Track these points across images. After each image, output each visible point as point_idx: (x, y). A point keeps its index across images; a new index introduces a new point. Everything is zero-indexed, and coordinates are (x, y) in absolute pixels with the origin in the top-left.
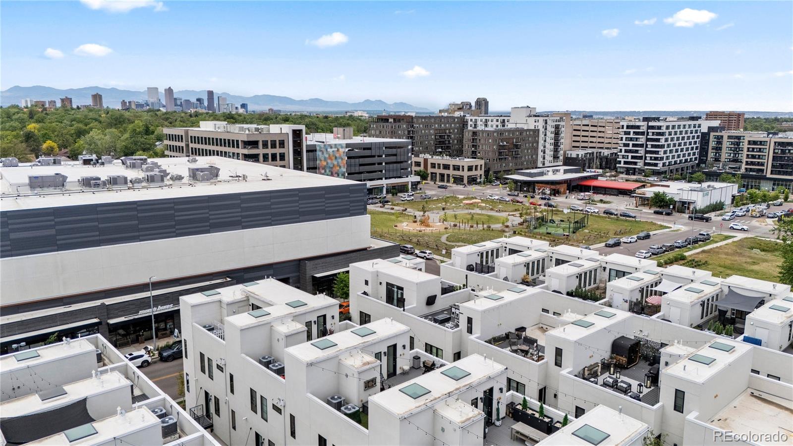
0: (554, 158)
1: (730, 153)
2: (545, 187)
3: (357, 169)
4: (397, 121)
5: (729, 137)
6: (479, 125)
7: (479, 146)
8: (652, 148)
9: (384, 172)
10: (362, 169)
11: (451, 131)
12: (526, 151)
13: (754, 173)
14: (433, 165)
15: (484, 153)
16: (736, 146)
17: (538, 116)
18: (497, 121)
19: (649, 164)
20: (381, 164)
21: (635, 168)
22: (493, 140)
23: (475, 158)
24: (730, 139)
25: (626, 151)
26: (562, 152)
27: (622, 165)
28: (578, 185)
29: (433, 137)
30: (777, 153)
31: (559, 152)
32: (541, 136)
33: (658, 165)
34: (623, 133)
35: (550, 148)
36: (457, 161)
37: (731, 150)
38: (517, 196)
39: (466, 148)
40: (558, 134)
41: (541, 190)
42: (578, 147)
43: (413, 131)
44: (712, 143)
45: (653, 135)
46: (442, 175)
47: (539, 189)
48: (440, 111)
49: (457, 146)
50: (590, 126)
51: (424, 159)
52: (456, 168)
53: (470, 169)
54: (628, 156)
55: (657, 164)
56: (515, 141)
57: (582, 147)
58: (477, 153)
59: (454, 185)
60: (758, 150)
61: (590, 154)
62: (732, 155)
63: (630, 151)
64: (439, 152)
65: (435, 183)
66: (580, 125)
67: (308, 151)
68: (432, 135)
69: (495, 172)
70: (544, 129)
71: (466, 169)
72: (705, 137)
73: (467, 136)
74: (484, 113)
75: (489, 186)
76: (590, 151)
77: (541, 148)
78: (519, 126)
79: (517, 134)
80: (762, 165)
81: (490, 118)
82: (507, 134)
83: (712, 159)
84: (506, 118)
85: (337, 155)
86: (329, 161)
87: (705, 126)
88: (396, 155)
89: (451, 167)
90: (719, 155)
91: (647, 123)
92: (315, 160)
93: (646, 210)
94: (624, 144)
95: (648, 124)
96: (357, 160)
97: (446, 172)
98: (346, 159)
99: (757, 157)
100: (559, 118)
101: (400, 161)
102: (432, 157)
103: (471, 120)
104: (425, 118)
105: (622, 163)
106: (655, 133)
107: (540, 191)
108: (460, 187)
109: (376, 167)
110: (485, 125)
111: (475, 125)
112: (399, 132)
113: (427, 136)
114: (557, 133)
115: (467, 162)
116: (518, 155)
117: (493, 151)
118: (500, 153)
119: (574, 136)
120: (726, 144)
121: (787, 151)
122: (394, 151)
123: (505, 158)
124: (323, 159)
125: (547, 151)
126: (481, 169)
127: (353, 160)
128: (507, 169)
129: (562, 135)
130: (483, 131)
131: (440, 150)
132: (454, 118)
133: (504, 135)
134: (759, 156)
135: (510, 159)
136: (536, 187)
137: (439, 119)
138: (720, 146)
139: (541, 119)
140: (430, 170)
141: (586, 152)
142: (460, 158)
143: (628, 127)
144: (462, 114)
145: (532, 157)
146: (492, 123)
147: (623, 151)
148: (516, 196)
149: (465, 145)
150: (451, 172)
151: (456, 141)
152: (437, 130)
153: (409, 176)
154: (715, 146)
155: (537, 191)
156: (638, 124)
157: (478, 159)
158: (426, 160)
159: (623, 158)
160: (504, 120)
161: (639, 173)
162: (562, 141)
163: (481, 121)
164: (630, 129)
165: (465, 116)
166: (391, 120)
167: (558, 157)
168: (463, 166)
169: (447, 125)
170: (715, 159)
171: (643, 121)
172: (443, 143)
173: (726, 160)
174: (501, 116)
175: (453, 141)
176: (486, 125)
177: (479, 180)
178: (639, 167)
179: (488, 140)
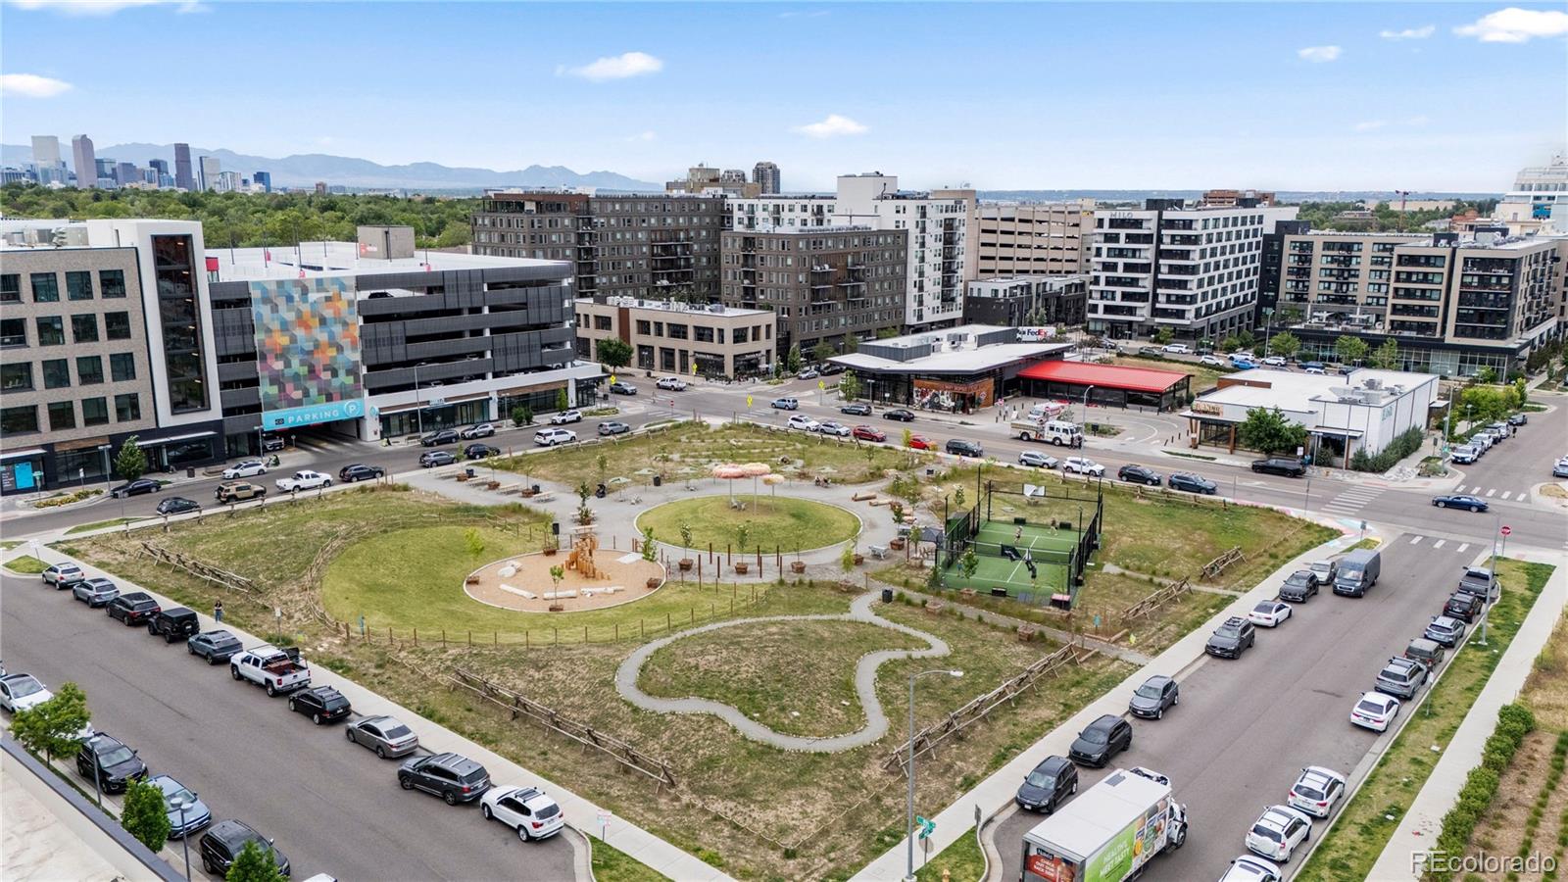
0: (943, 300)
1: (1330, 283)
2: (937, 389)
3: (400, 352)
4: (544, 207)
5: (1328, 246)
6: (760, 220)
7: (761, 275)
8: (1170, 273)
9: (488, 355)
10: (417, 350)
11: (692, 234)
12: (877, 287)
13: (1413, 334)
14: (644, 327)
15: (774, 292)
16: (1343, 267)
17: (904, 197)
18: (804, 209)
19: (1165, 313)
20: (478, 333)
21: (1130, 323)
22: (797, 261)
23: (752, 306)
24: (1328, 249)
25: (1108, 282)
26: (960, 286)
27: (1100, 315)
28: (1019, 378)
29: (644, 249)
30: (1469, 285)
31: (954, 286)
32: (913, 247)
33: (1187, 315)
34: (1102, 238)
35: (933, 275)
36: (705, 316)
37: (1331, 275)
38: (867, 414)
39: (727, 278)
40: (952, 243)
41: (928, 397)
42: (992, 271)
43: (590, 234)
44: (1288, 261)
45: (1172, 243)
46: (668, 353)
47: (923, 395)
48: (669, 186)
49: (708, 273)
50: (1017, 220)
51: (621, 309)
52: (703, 334)
53: (740, 336)
54: (1113, 293)
55: (1184, 311)
56: (850, 260)
57: (1001, 271)
58: (758, 292)
59: (700, 380)
60: (1421, 277)
61: (1022, 288)
62: (1333, 286)
63: (1119, 282)
64: (664, 287)
65: (649, 375)
66: (995, 219)
67: (217, 304)
68: (641, 245)
69: (804, 344)
70: (918, 230)
71: (729, 336)
72: (1271, 247)
73: (731, 248)
74: (771, 189)
75: (789, 382)
76: (1022, 280)
77: (912, 276)
78: (857, 222)
79: (856, 242)
80: (1430, 312)
81: (786, 203)
82: (830, 243)
83: (1288, 297)
84: (825, 203)
85: (328, 313)
86: (300, 333)
87: (1271, 218)
88: (523, 306)
89: (691, 333)
90: (1304, 286)
91: (1156, 212)
92: (247, 330)
93: (1223, 457)
94: (1104, 263)
95: (1160, 215)
96: (397, 326)
97: (676, 344)
98: (361, 323)
99: (1418, 293)
100: (952, 203)
101: (537, 322)
102: (641, 304)
103: (741, 207)
104: (623, 200)
105: (1101, 309)
106: (1178, 238)
107: (925, 400)
108: (716, 387)
109: (467, 343)
110: (774, 219)
111: (751, 219)
112: (554, 238)
113: (631, 246)
114: (949, 240)
115: (730, 316)
116: (858, 296)
117: (798, 287)
118: (815, 294)
119: (983, 245)
120: (1319, 261)
121: (1494, 280)
122: (518, 294)
123: (829, 305)
124: (275, 326)
125: (928, 285)
126: (768, 336)
127: (382, 328)
128: (832, 332)
129: (961, 244)
130: (769, 236)
131: (665, 282)
132: (696, 202)
133: (824, 246)
134: (1424, 291)
135: (840, 306)
136: (915, 389)
137: (659, 204)
138: (1306, 265)
139: (911, 206)
140: (636, 339)
141: (1014, 284)
142: (713, 306)
143: (1113, 223)
144: (720, 191)
145: (892, 299)
146: (792, 215)
147: (1102, 281)
148: (864, 414)
149: (726, 272)
150: (691, 344)
151: (704, 260)
152: (654, 231)
153: (569, 364)
154: (1295, 265)
155: (916, 399)
156: (1136, 215)
157: (761, 308)
158: (624, 313)
159: (1102, 298)
160: (820, 208)
161: (1140, 335)
162: (961, 258)
163: (764, 210)
164: (1116, 227)
165: (724, 197)
166: (530, 206)
167: (953, 300)
168: (721, 331)
169: (681, 220)
170: (1296, 294)
171: (1148, 208)
172: (672, 264)
173: (1320, 298)
174: (813, 197)
175: (698, 260)
176: (777, 221)
177: (763, 366)
178: (1141, 319)
179: (784, 260)
